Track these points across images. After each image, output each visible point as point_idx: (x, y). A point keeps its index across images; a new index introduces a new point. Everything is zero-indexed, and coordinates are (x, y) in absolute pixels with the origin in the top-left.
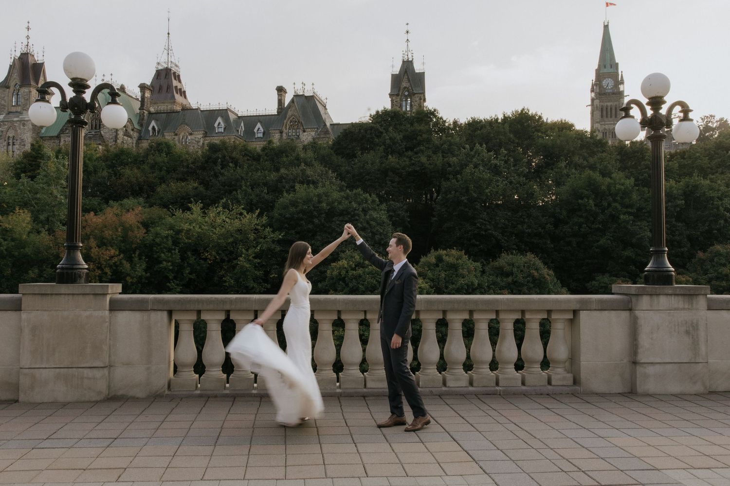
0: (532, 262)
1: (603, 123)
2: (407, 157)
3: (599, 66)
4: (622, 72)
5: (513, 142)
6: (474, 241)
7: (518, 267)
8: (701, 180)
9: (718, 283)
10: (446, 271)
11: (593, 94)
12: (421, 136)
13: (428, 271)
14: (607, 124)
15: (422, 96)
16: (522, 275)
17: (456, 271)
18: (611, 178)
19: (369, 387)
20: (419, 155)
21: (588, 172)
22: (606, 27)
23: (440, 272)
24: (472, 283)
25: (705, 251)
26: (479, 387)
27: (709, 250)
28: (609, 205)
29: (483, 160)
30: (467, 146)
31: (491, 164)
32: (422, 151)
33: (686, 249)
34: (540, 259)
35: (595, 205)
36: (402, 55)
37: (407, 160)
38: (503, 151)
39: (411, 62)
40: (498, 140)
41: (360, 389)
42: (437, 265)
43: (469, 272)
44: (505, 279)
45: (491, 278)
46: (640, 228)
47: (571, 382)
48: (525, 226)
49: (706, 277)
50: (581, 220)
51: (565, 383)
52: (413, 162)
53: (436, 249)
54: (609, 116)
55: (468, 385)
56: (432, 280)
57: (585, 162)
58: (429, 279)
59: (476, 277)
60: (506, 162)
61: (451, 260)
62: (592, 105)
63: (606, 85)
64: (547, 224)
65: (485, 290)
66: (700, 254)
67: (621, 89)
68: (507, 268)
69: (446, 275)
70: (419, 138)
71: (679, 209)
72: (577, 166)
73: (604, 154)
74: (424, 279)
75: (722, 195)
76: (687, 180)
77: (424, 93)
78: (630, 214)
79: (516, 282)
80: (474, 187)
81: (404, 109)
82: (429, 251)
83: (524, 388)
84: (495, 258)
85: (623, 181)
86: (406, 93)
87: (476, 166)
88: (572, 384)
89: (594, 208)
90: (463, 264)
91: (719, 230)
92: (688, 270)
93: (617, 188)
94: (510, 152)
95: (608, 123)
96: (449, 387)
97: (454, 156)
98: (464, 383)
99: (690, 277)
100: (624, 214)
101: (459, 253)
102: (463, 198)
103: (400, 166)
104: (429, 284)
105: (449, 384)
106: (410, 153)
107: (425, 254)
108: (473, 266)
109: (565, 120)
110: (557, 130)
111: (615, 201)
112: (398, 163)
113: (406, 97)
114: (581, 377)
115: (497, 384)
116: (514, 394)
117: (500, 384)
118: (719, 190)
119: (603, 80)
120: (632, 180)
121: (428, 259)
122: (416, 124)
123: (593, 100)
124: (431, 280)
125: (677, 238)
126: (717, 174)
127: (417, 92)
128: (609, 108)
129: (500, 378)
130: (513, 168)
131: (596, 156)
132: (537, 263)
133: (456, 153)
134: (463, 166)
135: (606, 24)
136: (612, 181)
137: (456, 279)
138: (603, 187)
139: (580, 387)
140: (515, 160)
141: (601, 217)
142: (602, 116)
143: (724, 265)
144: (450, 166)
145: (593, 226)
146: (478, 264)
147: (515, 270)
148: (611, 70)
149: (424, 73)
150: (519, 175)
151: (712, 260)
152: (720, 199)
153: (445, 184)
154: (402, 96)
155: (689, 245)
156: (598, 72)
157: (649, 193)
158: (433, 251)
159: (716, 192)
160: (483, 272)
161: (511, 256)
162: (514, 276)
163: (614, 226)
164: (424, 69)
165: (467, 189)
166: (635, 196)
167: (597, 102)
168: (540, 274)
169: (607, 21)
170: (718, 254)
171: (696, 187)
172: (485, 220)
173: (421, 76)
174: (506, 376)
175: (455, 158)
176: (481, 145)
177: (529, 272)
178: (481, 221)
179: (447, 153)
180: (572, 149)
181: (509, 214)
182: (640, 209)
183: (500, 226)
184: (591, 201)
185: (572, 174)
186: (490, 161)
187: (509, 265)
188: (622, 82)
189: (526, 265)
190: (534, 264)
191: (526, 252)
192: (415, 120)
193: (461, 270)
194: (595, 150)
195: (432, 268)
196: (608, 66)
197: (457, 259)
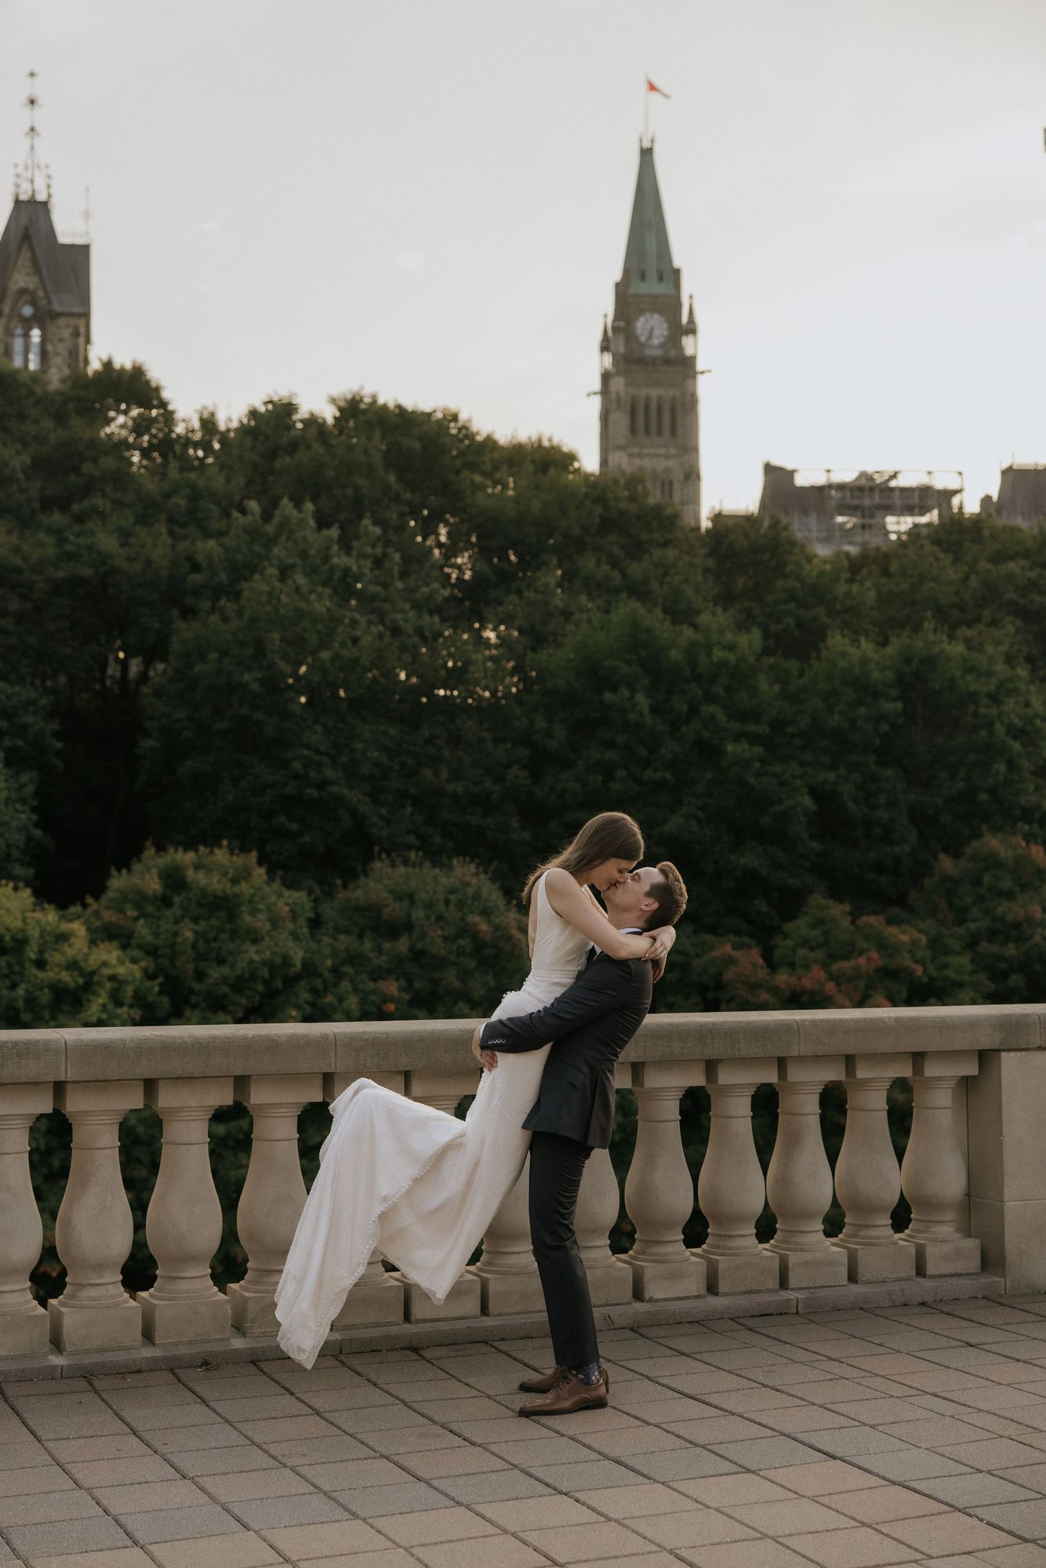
0: (470, 891)
1: (636, 450)
2: (49, 530)
3: (627, 272)
4: (691, 297)
5: (397, 499)
6: (283, 819)
7: (429, 906)
8: (942, 642)
9: (994, 949)
10: (195, 920)
11: (608, 359)
12: (95, 461)
13: (136, 919)
14: (648, 455)
15: (82, 323)
16: (440, 932)
17: (232, 916)
18: (695, 627)
19: (419, 1317)
20: (90, 525)
21: (628, 607)
22: (646, 154)
23: (176, 922)
24: (286, 961)
25: (957, 856)
26: (734, 1294)
27: (968, 850)
28: (693, 711)
29: (303, 555)
30: (253, 505)
31: (332, 570)
32: (102, 515)
33: (906, 848)
34: (492, 880)
35: (653, 710)
36: (13, 179)
37: (50, 540)
38: (370, 528)
39: (45, 205)
40: (350, 492)
41: (392, 1324)
42: (166, 901)
43: (275, 922)
44: (387, 946)
45: (344, 941)
46: (783, 784)
47: (974, 1264)
48: (444, 774)
49: (960, 931)
50: (611, 755)
51: (959, 1267)
52: (68, 547)
53: (161, 848)
54: (654, 428)
55: (703, 1291)
56: (152, 952)
57: (616, 575)
58: (140, 947)
59: (296, 937)
60: (378, 562)
61: (214, 883)
62: (605, 392)
63: (646, 333)
64: (508, 766)
65: (324, 982)
66: (946, 864)
67: (689, 351)
68: (394, 910)
69: (196, 932)
70: (87, 468)
71: (887, 728)
72: (593, 586)
73: (672, 553)
74: (124, 947)
75: (999, 686)
76: (907, 641)
77: (86, 315)
78: (754, 739)
79: (423, 953)
80: (281, 640)
81: (18, 362)
82: (137, 853)
83: (854, 1288)
84: (350, 875)
85: (729, 637)
86: (27, 311)
87: (285, 572)
88: (979, 1270)
89: (648, 719)
90: (253, 895)
91: (993, 791)
92: (912, 910)
93: (715, 659)
94: (385, 532)
95: (651, 451)
96: (651, 1300)
97: (208, 535)
98: (694, 1285)
99: (920, 931)
100: (737, 738)
101: (239, 860)
102: (247, 677)
103: (25, 559)
104: (143, 964)
105: (654, 1290)
106: (57, 518)
107: (124, 863)
108: (287, 904)
109: (550, 440)
110: (530, 467)
111: (710, 698)
112: (17, 550)
113: (27, 324)
114: (1007, 1245)
115: (784, 1283)
116: (836, 1309)
117: (793, 1282)
118: (989, 674)
119: (637, 319)
120: (756, 634)
121: (136, 880)
122: (75, 421)
123: (606, 377)
124: (148, 953)
125: (883, 815)
126: (981, 627)
127: (66, 310)
128: (654, 407)
129: (790, 1264)
130: (400, 585)
131: (646, 557)
132: (484, 891)
133: (215, 525)
134: (242, 570)
135: (646, 144)
136: (700, 638)
137: (232, 946)
138: (675, 654)
139: (1004, 1277)
140: (406, 559)
141: (669, 749)
142: (633, 429)
143: (1009, 895)
144: (196, 567)
145: (648, 774)
146: (300, 896)
147: (419, 913)
148: (661, 289)
149: (85, 249)
150: (418, 607)
151: (977, 882)
152: (994, 699)
153: (184, 632)
154: (10, 317)
155: (913, 837)
156: (623, 293)
157: (801, 676)
158: (150, 852)
159: (983, 679)
160: (315, 924)
161: (402, 870)
162: (415, 936)
163: (709, 775)
164: (87, 233)
165: (260, 649)
166: (766, 686)
167: (618, 384)
168: (497, 928)
169: (650, 136)
170: (993, 863)
171: (930, 662)
172: (318, 752)
173: (80, 254)
174: (808, 1256)
175: (212, 544)
176: (298, 504)
177: (462, 919)
178: (306, 752)
179: (184, 525)
180: (577, 532)
181: (393, 731)
182: (779, 725)
183: (365, 769)
184: (641, 698)
185: (581, 610)
186: (326, 559)
187: (399, 898)
188: (691, 330)
189: (453, 897)
190: (477, 896)
191: (450, 858)
192: (71, 406)
193: (247, 918)
194: (644, 537)
195: (150, 909)
196: (652, 275)
197: (235, 881)
